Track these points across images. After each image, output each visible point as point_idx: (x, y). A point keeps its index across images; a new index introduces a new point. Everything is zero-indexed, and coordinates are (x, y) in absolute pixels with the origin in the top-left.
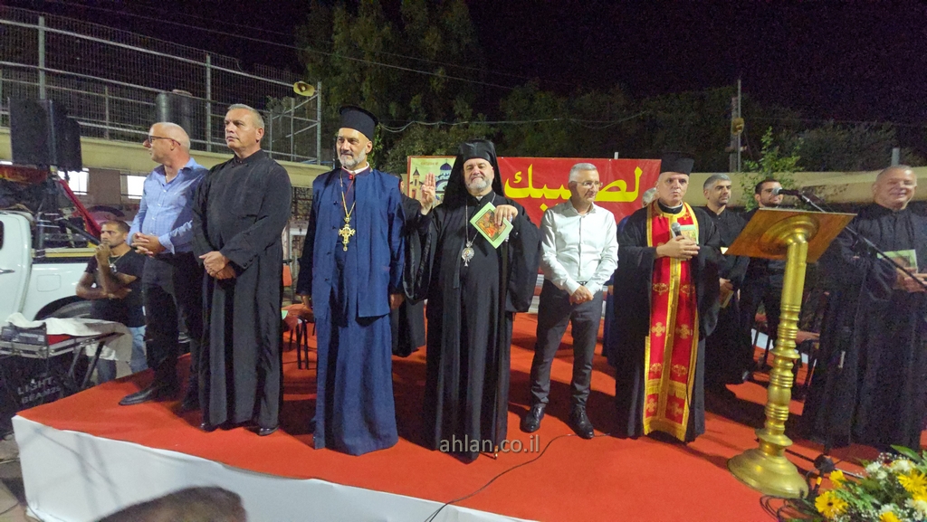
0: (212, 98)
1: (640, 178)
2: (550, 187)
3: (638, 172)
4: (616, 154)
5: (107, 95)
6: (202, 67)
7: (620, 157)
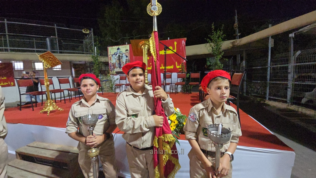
0: (58, 37)
1: (177, 45)
3: (175, 43)
4: (169, 38)
5: (35, 41)
6: (54, 28)
7: (170, 39)
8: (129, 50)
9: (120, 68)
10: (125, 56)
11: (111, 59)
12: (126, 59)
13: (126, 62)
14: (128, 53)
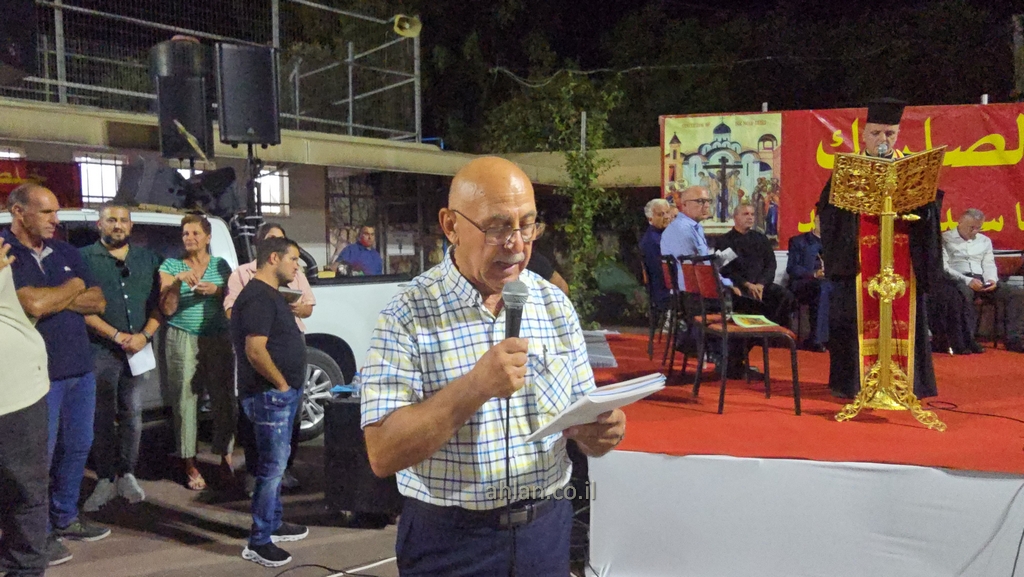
8: (778, 136)
9: (723, 217)
10: (757, 166)
11: (678, 175)
12: (761, 180)
13: (760, 190)
14: (772, 149)
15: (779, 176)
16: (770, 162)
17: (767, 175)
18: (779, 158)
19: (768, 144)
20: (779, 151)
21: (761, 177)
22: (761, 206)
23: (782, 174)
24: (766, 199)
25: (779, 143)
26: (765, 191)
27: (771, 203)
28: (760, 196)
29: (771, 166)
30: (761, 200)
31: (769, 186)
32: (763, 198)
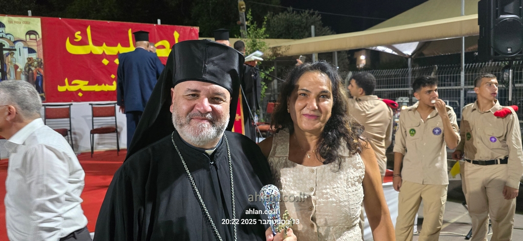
1: (179, 39)
2: (109, 45)
3: (176, 35)
4: (159, 21)
7: (162, 23)
8: (39, 32)
10: (26, 50)
12: (29, 59)
13: (29, 65)
14: (36, 40)
15: (42, 57)
16: (35, 48)
17: (34, 56)
18: (41, 46)
19: (33, 36)
20: (41, 42)
21: (30, 57)
22: (30, 75)
23: (44, 56)
24: (34, 71)
25: (41, 36)
26: (33, 66)
27: (38, 74)
28: (30, 69)
29: (36, 51)
30: (31, 72)
31: (36, 63)
32: (32, 70)
